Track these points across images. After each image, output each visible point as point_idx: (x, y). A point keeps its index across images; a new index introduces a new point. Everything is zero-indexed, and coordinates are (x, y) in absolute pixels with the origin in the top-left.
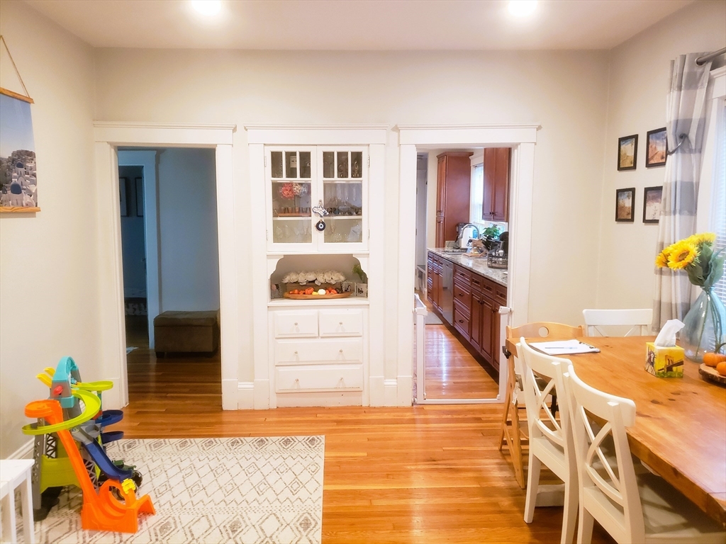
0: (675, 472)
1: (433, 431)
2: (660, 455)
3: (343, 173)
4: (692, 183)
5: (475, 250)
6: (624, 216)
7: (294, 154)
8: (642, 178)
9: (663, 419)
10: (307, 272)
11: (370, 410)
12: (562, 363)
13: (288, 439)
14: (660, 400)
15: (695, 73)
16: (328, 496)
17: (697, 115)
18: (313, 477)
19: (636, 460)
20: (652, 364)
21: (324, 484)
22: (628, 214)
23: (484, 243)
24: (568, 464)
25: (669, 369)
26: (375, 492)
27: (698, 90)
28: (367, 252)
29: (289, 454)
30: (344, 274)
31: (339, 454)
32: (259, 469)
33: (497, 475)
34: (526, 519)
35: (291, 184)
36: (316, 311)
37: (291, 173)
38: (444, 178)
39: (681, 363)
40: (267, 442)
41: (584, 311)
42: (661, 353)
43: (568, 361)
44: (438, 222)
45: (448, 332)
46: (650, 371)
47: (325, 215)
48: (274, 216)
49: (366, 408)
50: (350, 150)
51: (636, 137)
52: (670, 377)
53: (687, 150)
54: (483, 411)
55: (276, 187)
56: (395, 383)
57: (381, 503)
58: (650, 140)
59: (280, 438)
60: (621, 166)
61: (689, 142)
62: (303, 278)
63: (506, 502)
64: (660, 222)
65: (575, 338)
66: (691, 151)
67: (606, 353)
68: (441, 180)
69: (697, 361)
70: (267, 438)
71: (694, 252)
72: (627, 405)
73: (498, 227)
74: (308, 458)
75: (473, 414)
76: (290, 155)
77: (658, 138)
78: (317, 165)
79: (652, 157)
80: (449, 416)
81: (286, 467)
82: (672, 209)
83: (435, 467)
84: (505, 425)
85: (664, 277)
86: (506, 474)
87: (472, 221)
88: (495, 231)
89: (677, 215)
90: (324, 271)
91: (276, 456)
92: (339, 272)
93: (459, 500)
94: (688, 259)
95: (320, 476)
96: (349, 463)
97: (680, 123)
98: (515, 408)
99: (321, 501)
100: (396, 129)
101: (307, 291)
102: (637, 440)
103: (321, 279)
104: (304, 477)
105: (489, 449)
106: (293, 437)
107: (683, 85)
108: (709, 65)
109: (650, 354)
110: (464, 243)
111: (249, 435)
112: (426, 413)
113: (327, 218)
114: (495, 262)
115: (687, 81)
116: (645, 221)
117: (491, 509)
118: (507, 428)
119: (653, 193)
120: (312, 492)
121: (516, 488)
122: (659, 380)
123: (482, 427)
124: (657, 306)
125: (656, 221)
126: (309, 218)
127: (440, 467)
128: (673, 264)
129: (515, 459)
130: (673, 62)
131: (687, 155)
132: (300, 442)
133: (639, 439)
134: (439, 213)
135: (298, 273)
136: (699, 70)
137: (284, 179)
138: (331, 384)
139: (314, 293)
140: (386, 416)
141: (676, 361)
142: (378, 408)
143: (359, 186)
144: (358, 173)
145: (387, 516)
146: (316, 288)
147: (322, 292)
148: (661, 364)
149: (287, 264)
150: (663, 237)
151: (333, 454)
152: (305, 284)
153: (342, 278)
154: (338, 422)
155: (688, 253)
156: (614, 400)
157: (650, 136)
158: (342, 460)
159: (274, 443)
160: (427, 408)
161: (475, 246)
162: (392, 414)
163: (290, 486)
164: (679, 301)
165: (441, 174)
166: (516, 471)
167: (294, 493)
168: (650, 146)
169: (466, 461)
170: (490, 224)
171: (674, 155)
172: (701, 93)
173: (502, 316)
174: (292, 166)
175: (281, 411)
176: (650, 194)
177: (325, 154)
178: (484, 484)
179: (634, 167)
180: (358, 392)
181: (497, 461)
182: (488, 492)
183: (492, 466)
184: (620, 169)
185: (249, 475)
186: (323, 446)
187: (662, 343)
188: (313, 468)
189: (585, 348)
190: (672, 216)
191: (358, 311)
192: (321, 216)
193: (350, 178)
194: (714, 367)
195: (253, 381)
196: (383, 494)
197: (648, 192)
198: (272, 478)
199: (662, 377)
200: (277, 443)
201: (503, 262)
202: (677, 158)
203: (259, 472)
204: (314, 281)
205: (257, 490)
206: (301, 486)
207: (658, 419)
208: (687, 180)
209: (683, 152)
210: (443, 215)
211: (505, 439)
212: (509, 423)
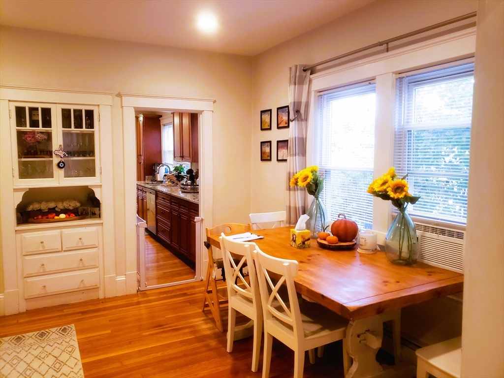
0: (323, 296)
1: (156, 307)
2: (313, 289)
3: (79, 125)
4: (303, 138)
5: (169, 182)
6: (265, 158)
7: (37, 109)
8: (275, 135)
9: (308, 270)
10: (47, 201)
11: (106, 300)
12: (250, 245)
13: (42, 333)
14: (304, 261)
15: (302, 76)
16: (86, 367)
17: (304, 100)
18: (71, 356)
19: (299, 295)
20: (295, 241)
21: (82, 359)
22: (268, 156)
23: (176, 176)
24: (256, 308)
25: (304, 243)
26: (123, 356)
27: (304, 86)
28: (101, 184)
29: (46, 343)
30: (80, 202)
31: (89, 335)
32: (22, 360)
33: (204, 327)
34: (228, 350)
35: (33, 133)
36: (59, 231)
37: (34, 124)
39: (309, 239)
40: (24, 338)
41: (250, 215)
42: (299, 233)
43: (253, 243)
44: (139, 163)
45: (152, 240)
46: (293, 246)
47: (65, 155)
48: (19, 158)
49: (102, 299)
50: (84, 108)
51: (270, 110)
52: (304, 248)
53: (300, 119)
54: (187, 289)
55: (20, 134)
56: (124, 278)
57: (129, 362)
58: (279, 113)
59: (35, 333)
60: (263, 128)
61: (301, 115)
62: (44, 206)
63: (213, 343)
64: (288, 160)
65: (248, 232)
66: (302, 120)
67: (267, 239)
68: (140, 133)
69: (314, 238)
70: (24, 335)
71: (311, 177)
72: (294, 263)
73: (183, 166)
74: (64, 343)
75: (181, 291)
76: (33, 110)
77: (283, 112)
78: (57, 119)
79: (281, 123)
80: (165, 295)
81: (46, 353)
82: (294, 153)
83: (162, 330)
84: (207, 293)
85: (292, 192)
86: (210, 325)
87: (164, 162)
88: (182, 169)
89: (297, 156)
90: (62, 200)
91: (35, 347)
92: (75, 200)
93: (183, 348)
94: (309, 180)
95: (77, 354)
96: (98, 340)
97: (296, 104)
98: (214, 281)
99: (82, 372)
100: (119, 95)
101: (50, 216)
102: (299, 284)
103: (61, 206)
104: (64, 357)
105: (196, 312)
106: (47, 330)
107: (297, 82)
108: (309, 72)
109: (293, 236)
110: (160, 177)
111: (6, 336)
112: (147, 296)
113: (65, 159)
114: (186, 189)
115: (298, 80)
116: (278, 160)
117: (205, 349)
118: (208, 296)
119: (283, 143)
120: (73, 366)
121: (218, 333)
122: (299, 250)
123: (188, 298)
124: (288, 209)
125: (286, 160)
126: (51, 159)
127: (166, 329)
128: (301, 184)
129: (216, 315)
130: (291, 68)
131: (300, 122)
132: (54, 334)
133: (301, 283)
134: (139, 157)
135: (40, 202)
136: (304, 74)
137: (28, 128)
138: (74, 285)
139: (56, 217)
140: (119, 303)
141: (306, 238)
142: (112, 298)
143: (92, 136)
144: (91, 125)
145: (135, 370)
146: (58, 214)
147: (62, 216)
148: (299, 241)
149: (31, 196)
150: (290, 169)
151: (84, 336)
152: (47, 210)
153: (78, 205)
154: (83, 313)
155: (308, 177)
156: (286, 262)
157: (279, 110)
158: (92, 339)
159: (30, 338)
160: (148, 292)
161: (168, 179)
162: (125, 300)
163: (53, 366)
164: (300, 206)
165: (140, 129)
166: (217, 322)
167: (58, 370)
168: (279, 116)
169: (183, 322)
170: (178, 164)
171: (294, 122)
172: (306, 87)
173: (196, 224)
174: (34, 118)
175: (30, 313)
176: (280, 144)
177: (64, 111)
178: (198, 335)
179: (270, 129)
180: (96, 288)
181: (203, 318)
182: (202, 339)
183: (200, 322)
184: (262, 129)
185: (14, 366)
186: (74, 332)
187: (299, 228)
188: (70, 349)
189: (255, 237)
190: (294, 157)
191: (94, 229)
192: (61, 157)
193: (84, 129)
194: (325, 240)
195: (3, 292)
196: (129, 356)
197: (279, 143)
198: (36, 364)
199: (300, 248)
200: (33, 337)
201: (191, 189)
202: (295, 123)
203: (22, 363)
204: (54, 208)
205: (25, 375)
206: (63, 364)
207: (306, 271)
208: (300, 136)
209: (298, 120)
210: (142, 158)
211: (206, 303)
212: (210, 292)
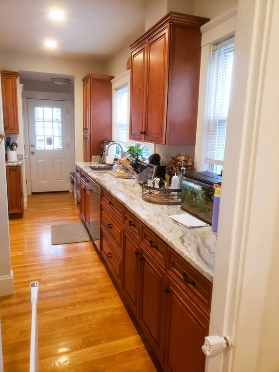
5: (121, 169)
38: (89, 99)
44: (85, 139)
68: (86, 101)
87: (114, 139)
110: (109, 160)
134: (85, 131)
161: (120, 164)
165: (86, 95)
170: (134, 143)
210: (89, 132)
